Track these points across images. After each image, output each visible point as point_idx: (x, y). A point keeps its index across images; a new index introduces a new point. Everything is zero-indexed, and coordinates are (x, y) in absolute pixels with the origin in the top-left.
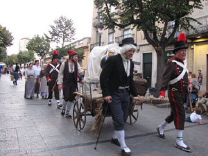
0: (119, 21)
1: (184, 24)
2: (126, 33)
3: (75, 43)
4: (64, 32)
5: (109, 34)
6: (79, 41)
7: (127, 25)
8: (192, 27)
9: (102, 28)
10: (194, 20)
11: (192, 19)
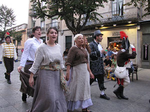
0: (48, 12)
1: (92, 17)
2: (54, 21)
3: (15, 27)
4: (6, 19)
5: (41, 21)
6: (18, 26)
7: (53, 16)
8: (97, 19)
9: (35, 17)
10: (99, 14)
11: (97, 13)
